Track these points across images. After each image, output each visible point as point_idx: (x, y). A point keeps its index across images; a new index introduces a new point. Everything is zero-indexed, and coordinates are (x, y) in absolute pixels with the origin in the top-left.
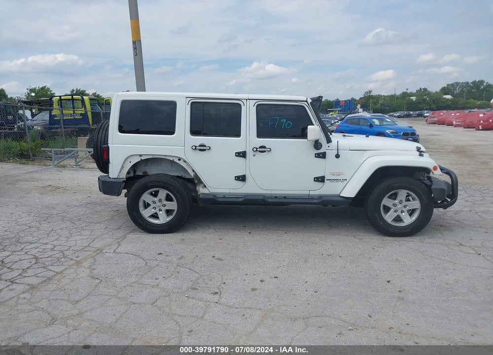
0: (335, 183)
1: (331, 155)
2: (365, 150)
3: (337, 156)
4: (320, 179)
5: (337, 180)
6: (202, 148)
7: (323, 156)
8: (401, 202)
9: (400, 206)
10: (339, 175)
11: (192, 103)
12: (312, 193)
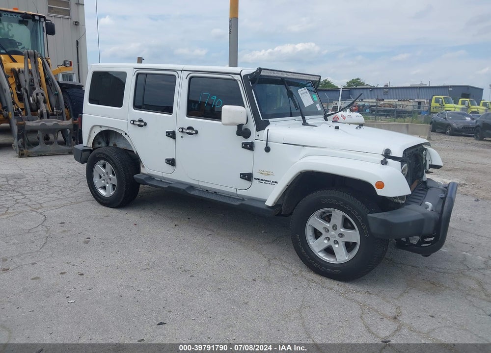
0: (263, 185)
1: (260, 146)
2: (304, 146)
3: (267, 149)
4: (247, 177)
5: (266, 181)
6: (142, 124)
7: (250, 147)
8: (335, 227)
9: (333, 233)
10: (268, 175)
11: (138, 74)
12: (239, 192)
